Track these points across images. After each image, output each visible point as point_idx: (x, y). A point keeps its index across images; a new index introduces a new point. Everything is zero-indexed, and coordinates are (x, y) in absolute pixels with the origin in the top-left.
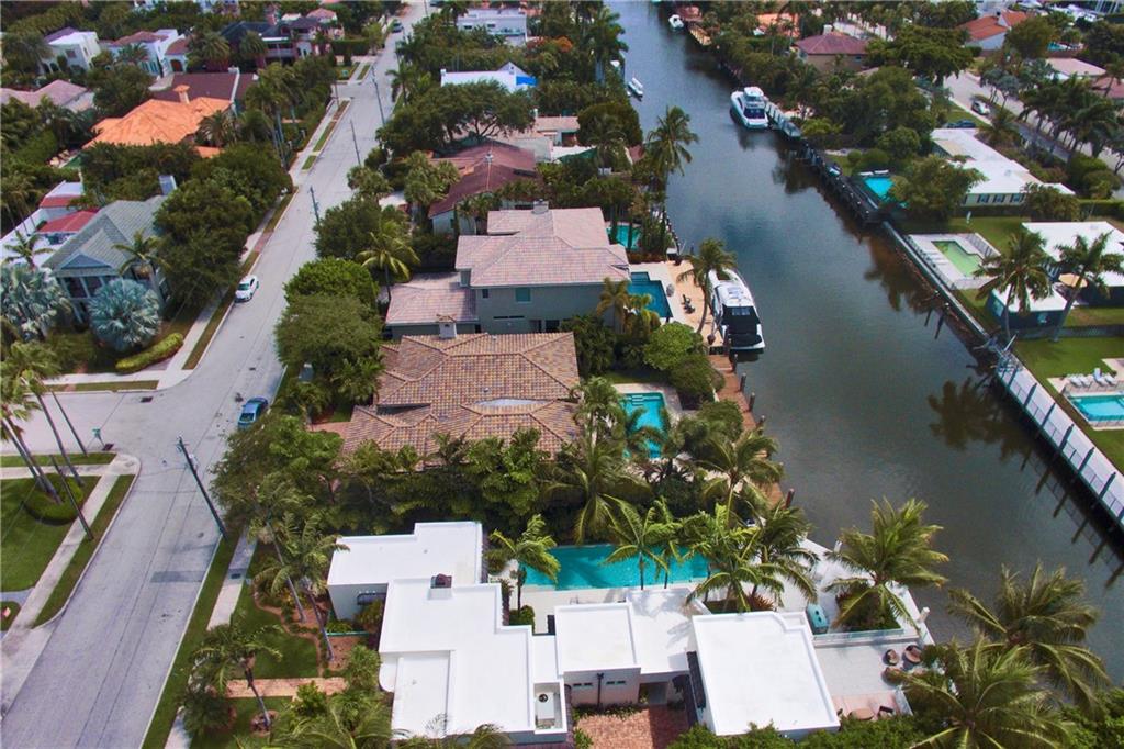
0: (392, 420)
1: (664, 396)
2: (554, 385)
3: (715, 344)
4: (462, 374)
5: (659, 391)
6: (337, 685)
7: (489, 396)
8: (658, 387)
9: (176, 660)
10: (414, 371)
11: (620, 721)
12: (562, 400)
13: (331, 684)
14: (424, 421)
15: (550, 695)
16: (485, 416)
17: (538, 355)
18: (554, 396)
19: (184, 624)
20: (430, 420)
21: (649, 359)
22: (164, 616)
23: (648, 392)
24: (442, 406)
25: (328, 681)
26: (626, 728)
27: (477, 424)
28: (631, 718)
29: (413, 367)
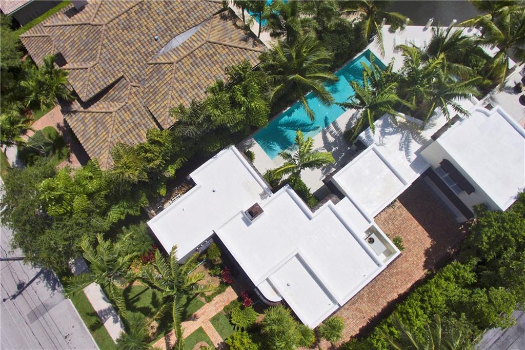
6: (221, 301)
7: (161, 42)
10: (85, 54)
14: (130, 94)
15: (373, 236)
16: (177, 63)
20: (134, 90)
24: (134, 71)
26: (398, 211)
29: (80, 52)
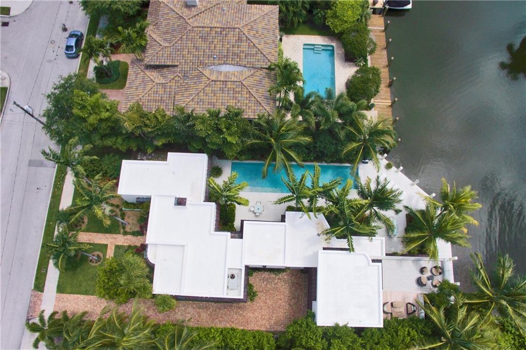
0: (153, 75)
1: (335, 48)
2: (259, 56)
3: (377, 6)
4: (200, 43)
5: (332, 44)
6: (130, 240)
7: (216, 62)
8: (332, 41)
9: (48, 217)
10: (168, 36)
11: (274, 276)
12: (264, 68)
13: (127, 239)
14: (173, 79)
16: (212, 81)
17: (252, 29)
18: (258, 65)
19: (49, 196)
20: (177, 78)
21: (329, 23)
22: (38, 189)
23: (325, 44)
24: (186, 67)
25: (125, 237)
26: (277, 281)
27: (206, 86)
28: (280, 275)
29: (167, 33)
